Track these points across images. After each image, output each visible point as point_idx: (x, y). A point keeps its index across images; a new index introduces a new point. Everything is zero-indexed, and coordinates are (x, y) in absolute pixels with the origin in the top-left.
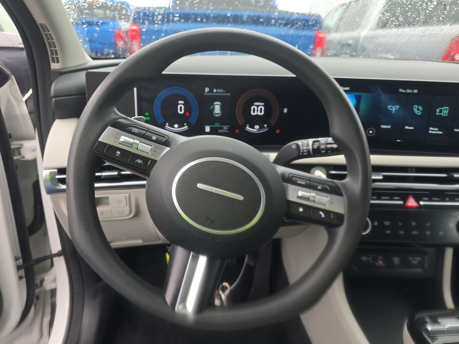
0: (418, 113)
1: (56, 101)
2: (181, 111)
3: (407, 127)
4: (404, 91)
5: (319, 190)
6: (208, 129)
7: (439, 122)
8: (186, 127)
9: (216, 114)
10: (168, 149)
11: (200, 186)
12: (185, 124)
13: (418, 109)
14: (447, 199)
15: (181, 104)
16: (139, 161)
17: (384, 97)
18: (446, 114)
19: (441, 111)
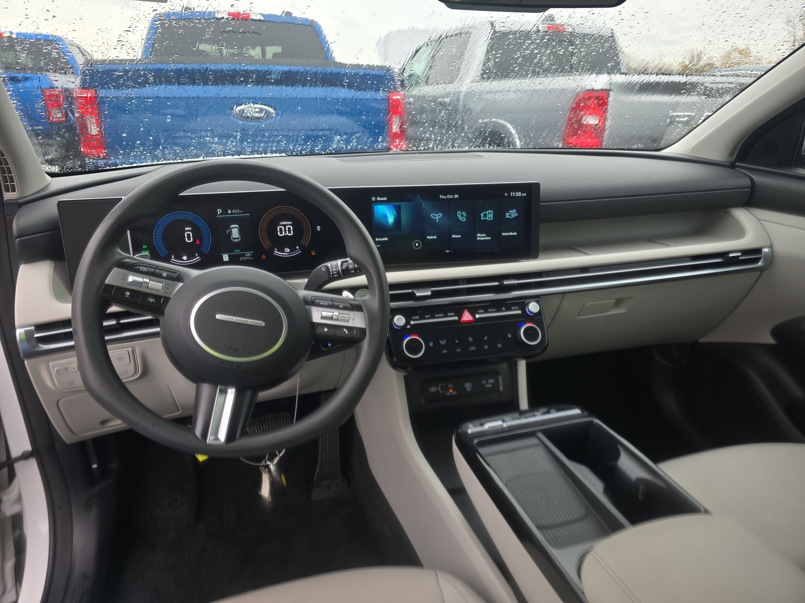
0: (463, 219)
1: (20, 242)
2: (189, 239)
3: (453, 236)
4: (445, 197)
5: (341, 309)
6: (226, 258)
7: (486, 227)
8: (197, 259)
9: (234, 238)
10: (181, 284)
11: (218, 316)
12: (196, 255)
13: (462, 216)
14: (504, 309)
15: (189, 231)
16: (151, 300)
17: (424, 205)
18: (491, 218)
19: (485, 215)
